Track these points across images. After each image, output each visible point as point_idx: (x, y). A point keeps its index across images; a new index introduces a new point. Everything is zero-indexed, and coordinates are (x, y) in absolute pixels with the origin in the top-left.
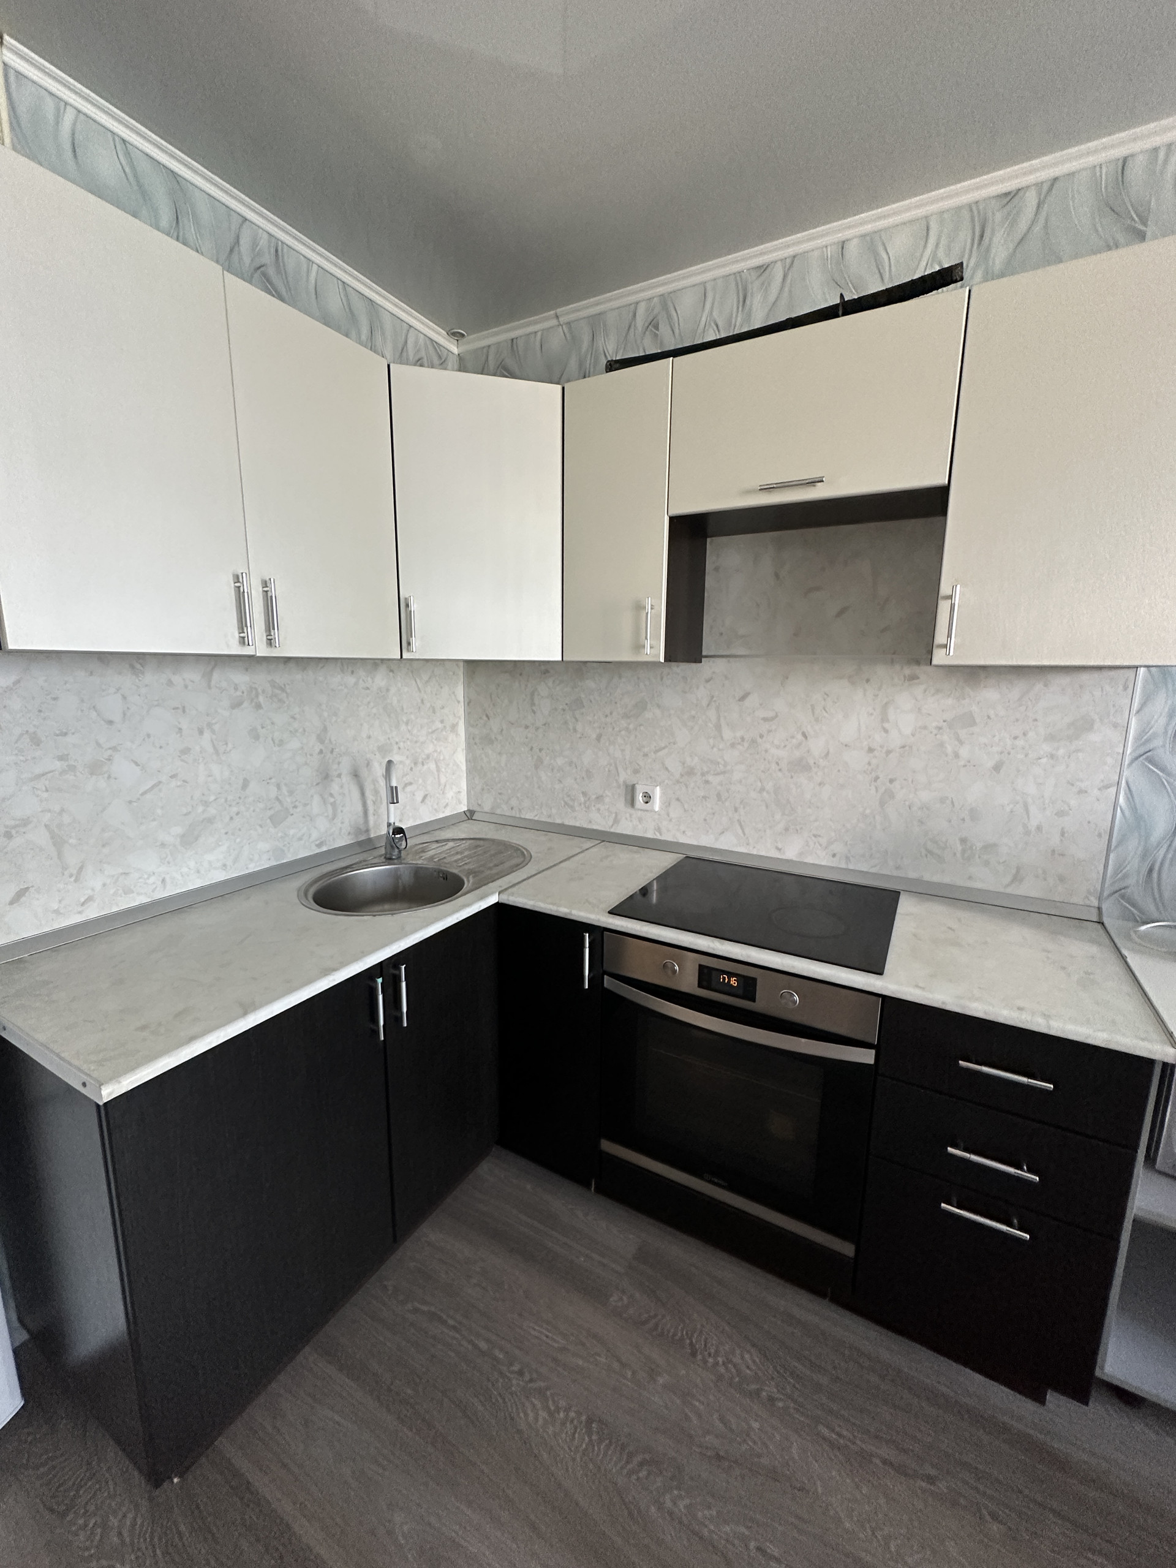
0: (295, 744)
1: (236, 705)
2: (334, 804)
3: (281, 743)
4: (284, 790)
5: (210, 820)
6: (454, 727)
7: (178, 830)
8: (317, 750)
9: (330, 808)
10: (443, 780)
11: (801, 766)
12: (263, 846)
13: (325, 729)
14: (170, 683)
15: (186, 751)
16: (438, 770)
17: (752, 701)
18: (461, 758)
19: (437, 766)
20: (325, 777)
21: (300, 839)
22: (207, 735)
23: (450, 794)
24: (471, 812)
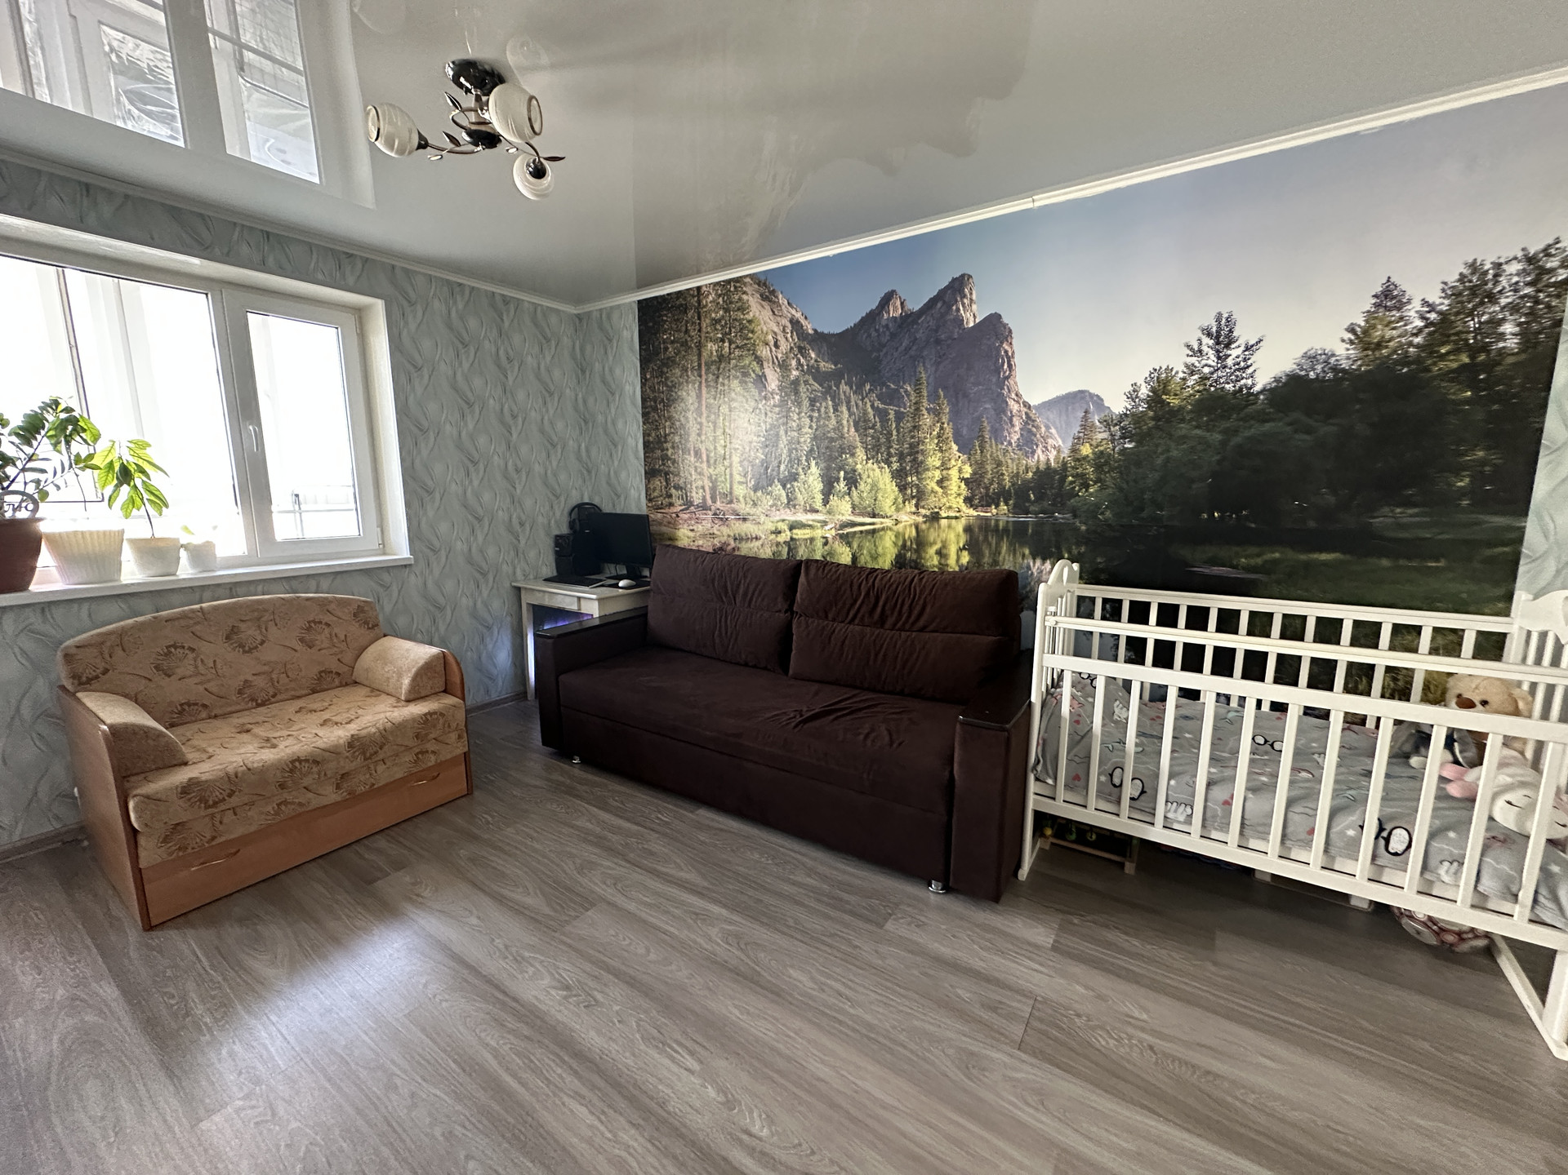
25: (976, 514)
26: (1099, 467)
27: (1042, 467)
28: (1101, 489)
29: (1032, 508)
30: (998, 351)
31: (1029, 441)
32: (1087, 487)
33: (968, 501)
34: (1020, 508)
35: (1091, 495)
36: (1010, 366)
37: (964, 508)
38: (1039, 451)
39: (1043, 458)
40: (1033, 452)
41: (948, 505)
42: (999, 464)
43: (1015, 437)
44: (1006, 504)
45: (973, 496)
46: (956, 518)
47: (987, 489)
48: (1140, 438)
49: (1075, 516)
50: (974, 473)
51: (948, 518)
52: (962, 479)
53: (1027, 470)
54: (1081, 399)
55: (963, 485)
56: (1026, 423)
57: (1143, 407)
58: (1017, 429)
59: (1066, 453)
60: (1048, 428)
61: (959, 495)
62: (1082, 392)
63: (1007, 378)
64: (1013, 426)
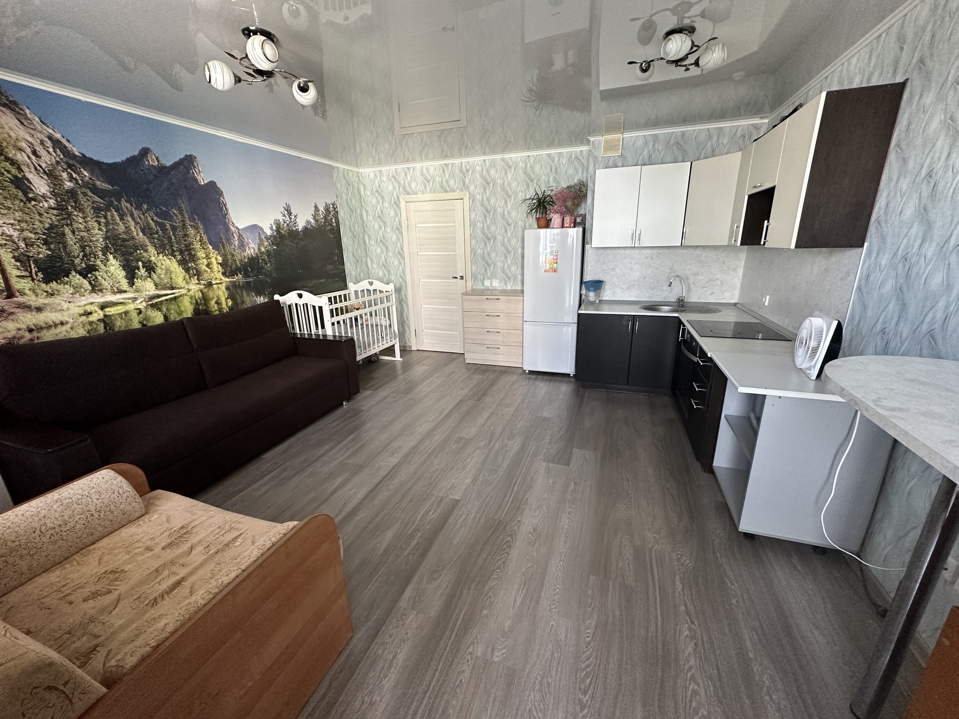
3: (657, 268)
4: (656, 281)
6: (736, 270)
7: (627, 286)
10: (724, 288)
11: (794, 288)
18: (738, 282)
19: (721, 283)
22: (637, 265)
24: (737, 304)
25: (229, 280)
26: (268, 256)
27: (250, 256)
28: (271, 264)
29: (251, 275)
30: (220, 201)
31: (242, 246)
32: (267, 264)
33: (224, 274)
34: (246, 275)
35: (268, 267)
36: (226, 208)
37: (223, 278)
38: (247, 250)
39: (249, 252)
40: (245, 250)
41: (215, 277)
42: (233, 255)
43: (237, 243)
44: (241, 274)
45: (226, 271)
46: (221, 283)
47: (231, 267)
48: (277, 245)
49: (266, 276)
50: (223, 260)
51: (216, 284)
52: (218, 263)
53: (245, 257)
54: (254, 228)
55: (219, 266)
56: (239, 237)
57: (275, 233)
58: (236, 239)
59: (257, 251)
60: (248, 239)
61: (219, 271)
62: (255, 225)
63: (227, 214)
64: (234, 237)
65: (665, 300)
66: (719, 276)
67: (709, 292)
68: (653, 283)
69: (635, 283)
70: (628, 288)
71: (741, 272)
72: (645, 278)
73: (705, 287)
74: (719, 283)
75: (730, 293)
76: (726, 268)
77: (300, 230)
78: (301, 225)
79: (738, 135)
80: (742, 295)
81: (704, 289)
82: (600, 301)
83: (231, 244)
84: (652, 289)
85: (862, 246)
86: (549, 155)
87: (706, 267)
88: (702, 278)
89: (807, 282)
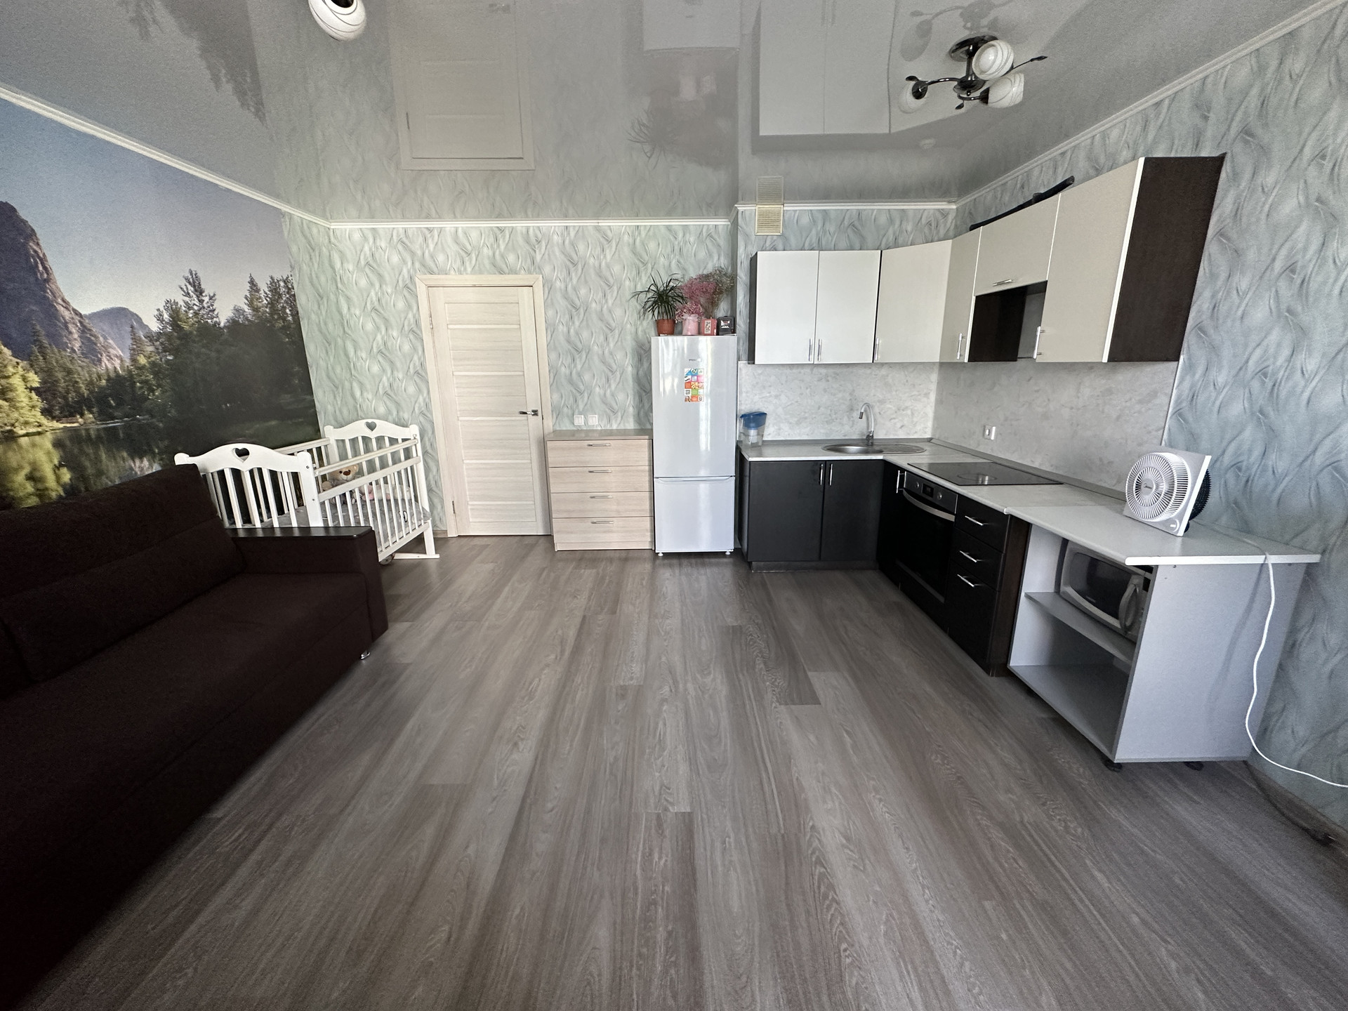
0: (840, 395)
1: (820, 380)
2: (853, 421)
3: (834, 395)
4: (833, 412)
5: (806, 418)
6: (927, 395)
7: (796, 419)
8: (849, 399)
9: (851, 422)
10: (915, 420)
11: (1045, 416)
12: (822, 431)
13: (854, 390)
14: (800, 373)
15: (802, 394)
16: (913, 414)
17: (1032, 382)
18: (930, 411)
19: (912, 413)
20: (852, 409)
21: (837, 431)
22: (809, 390)
23: (918, 428)
24: (931, 439)
25: (61, 426)
26: (156, 374)
27: (112, 375)
28: (163, 392)
29: (116, 414)
30: (28, 252)
31: (92, 350)
32: (153, 391)
33: (47, 412)
34: (105, 415)
35: (157, 397)
36: (45, 268)
37: (44, 421)
38: (104, 359)
39: (110, 366)
40: (100, 361)
41: (22, 420)
42: (69, 372)
43: (77, 345)
44: (91, 412)
45: (52, 406)
46: (39, 433)
47: (65, 398)
48: (175, 351)
49: (152, 416)
50: (43, 382)
51: (27, 435)
52: (31, 389)
53: (99, 377)
54: (119, 316)
55: (33, 395)
56: (83, 332)
57: (169, 329)
58: (76, 336)
59: (128, 363)
60: (105, 338)
61: (33, 407)
62: (124, 309)
63: (47, 281)
64: (71, 333)
65: (847, 438)
66: (908, 404)
67: (899, 425)
68: (830, 415)
69: (806, 415)
70: (798, 423)
71: (933, 397)
72: (819, 408)
73: (894, 418)
74: (909, 412)
75: (922, 426)
76: (917, 393)
77: (222, 325)
78: (224, 315)
79: (924, 221)
80: (935, 429)
81: (892, 421)
82: (763, 441)
83: (63, 347)
84: (828, 422)
85: (1178, 360)
86: (669, 228)
87: (894, 393)
88: (890, 406)
89: (1072, 408)
